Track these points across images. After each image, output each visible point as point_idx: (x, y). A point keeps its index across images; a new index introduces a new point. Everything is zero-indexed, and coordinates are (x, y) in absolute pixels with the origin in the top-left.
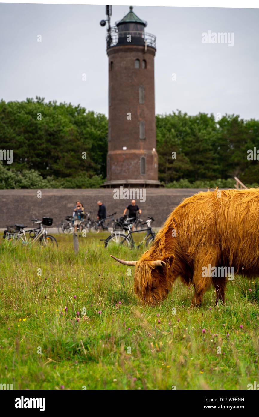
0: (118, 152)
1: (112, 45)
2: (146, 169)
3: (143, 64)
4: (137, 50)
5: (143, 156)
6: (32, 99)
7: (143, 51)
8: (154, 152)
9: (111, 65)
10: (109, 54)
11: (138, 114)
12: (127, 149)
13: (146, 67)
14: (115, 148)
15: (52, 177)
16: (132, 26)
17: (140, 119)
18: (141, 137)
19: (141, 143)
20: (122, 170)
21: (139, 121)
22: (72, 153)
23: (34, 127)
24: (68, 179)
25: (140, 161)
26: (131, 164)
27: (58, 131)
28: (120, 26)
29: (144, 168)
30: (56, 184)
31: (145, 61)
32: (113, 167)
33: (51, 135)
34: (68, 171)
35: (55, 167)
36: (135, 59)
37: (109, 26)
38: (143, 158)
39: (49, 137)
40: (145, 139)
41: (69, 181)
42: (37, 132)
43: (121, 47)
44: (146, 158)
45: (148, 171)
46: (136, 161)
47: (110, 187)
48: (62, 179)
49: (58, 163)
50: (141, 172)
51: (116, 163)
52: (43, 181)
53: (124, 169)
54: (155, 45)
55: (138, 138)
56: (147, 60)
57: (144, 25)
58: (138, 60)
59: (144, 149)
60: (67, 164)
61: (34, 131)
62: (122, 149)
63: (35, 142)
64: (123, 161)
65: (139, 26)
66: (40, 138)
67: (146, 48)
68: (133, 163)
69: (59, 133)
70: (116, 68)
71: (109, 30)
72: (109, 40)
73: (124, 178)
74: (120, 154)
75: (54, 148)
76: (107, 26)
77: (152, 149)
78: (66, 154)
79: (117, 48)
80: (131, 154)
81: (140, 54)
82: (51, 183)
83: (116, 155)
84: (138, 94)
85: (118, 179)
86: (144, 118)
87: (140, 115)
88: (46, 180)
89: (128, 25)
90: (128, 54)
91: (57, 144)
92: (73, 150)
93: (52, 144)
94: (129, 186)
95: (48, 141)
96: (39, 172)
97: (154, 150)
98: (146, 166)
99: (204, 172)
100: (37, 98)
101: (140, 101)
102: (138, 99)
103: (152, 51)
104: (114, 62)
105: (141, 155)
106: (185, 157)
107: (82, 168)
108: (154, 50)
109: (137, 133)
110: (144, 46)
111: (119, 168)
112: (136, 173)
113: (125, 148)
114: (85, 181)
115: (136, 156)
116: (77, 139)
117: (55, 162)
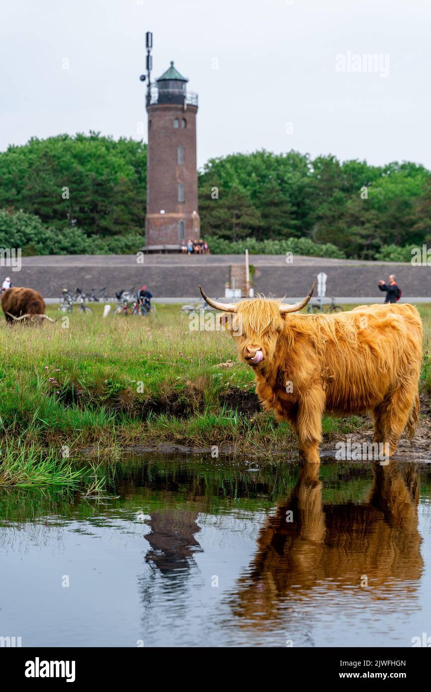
0: (156, 216)
1: (152, 102)
2: (185, 234)
3: (183, 123)
4: (177, 109)
5: (181, 220)
6: (83, 133)
7: (182, 110)
8: (195, 215)
9: (150, 122)
10: (148, 111)
11: (177, 176)
12: (165, 212)
13: (186, 126)
14: (153, 212)
15: (98, 236)
16: (171, 83)
17: (179, 181)
18: (180, 199)
19: (180, 207)
20: (159, 235)
21: (178, 183)
22: (122, 207)
23: (78, 177)
24: (116, 237)
25: (179, 226)
26: (169, 228)
27: (107, 180)
28: (160, 83)
29: (183, 233)
30: (101, 244)
31: (185, 120)
32: (151, 231)
33: (99, 185)
34: (117, 228)
35: (103, 223)
36: (173, 118)
37: (149, 82)
38: (182, 223)
39: (96, 188)
40: (184, 202)
41: (117, 240)
42: (82, 182)
43: (160, 106)
44: (185, 222)
45: (187, 236)
46: (174, 226)
47: (147, 252)
48: (110, 238)
49: (105, 219)
50: (179, 237)
51: (154, 228)
52: (87, 240)
53: (161, 234)
54: (197, 102)
55: (176, 202)
56: (187, 119)
57: (185, 81)
58: (177, 119)
59: (183, 212)
60: (116, 219)
61: (78, 181)
62: (159, 213)
63: (79, 194)
64: (161, 225)
65: (179, 83)
66: (85, 189)
67: (185, 107)
68: (171, 227)
69: (109, 183)
70: (154, 127)
71: (149, 85)
72: (149, 97)
73: (162, 243)
74: (158, 218)
75: (103, 201)
76: (146, 81)
77: (191, 212)
78: (115, 208)
79: (155, 106)
80: (169, 218)
81: (179, 113)
82: (96, 242)
83: (153, 219)
84: (177, 155)
85: (156, 244)
86: (183, 179)
87: (179, 177)
88: (90, 240)
89: (167, 82)
90: (167, 113)
91: (106, 196)
92: (123, 203)
93: (100, 195)
94: (166, 252)
95: (96, 192)
96: (84, 229)
97: (195, 213)
98: (185, 230)
99: (279, 228)
100: (91, 132)
101: (180, 162)
102: (177, 160)
103: (194, 109)
104: (153, 121)
105: (179, 219)
106: (255, 211)
107: (134, 224)
108: (195, 108)
109: (176, 196)
110: (183, 104)
111: (157, 233)
112: (174, 238)
113: (162, 212)
114: (136, 240)
115: (175, 220)
116: (129, 189)
117: (103, 217)
